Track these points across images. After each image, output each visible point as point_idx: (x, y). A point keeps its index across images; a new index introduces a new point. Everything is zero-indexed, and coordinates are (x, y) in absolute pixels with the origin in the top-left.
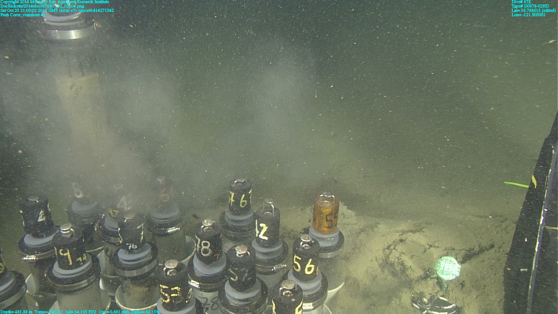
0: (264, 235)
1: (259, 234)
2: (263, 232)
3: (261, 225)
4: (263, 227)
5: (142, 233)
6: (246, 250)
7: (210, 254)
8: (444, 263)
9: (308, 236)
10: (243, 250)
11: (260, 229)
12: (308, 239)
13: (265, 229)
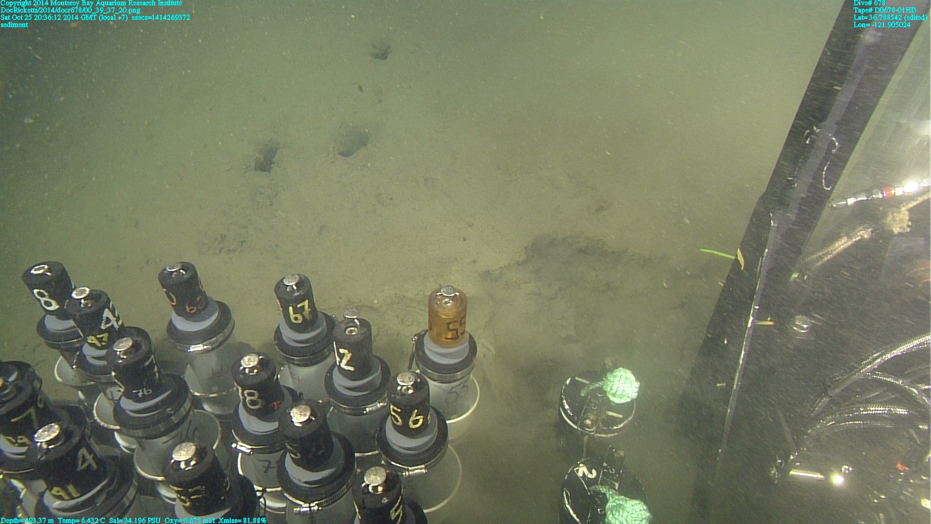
0: (347, 365)
1: (340, 362)
2: (344, 361)
3: (342, 351)
4: (344, 354)
6: (308, 414)
7: (261, 406)
9: (410, 376)
10: (305, 415)
11: (342, 356)
12: (408, 380)
13: (348, 356)
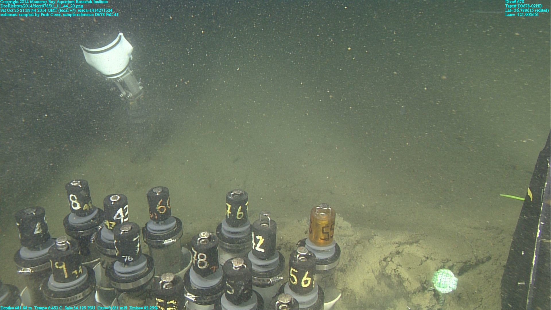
0: (260, 247)
1: (255, 246)
2: (259, 244)
3: (258, 237)
4: (259, 239)
5: (138, 245)
6: (242, 263)
7: (206, 267)
8: (441, 275)
9: (305, 249)
10: (240, 263)
11: (257, 241)
12: (304, 251)
13: (262, 241)
